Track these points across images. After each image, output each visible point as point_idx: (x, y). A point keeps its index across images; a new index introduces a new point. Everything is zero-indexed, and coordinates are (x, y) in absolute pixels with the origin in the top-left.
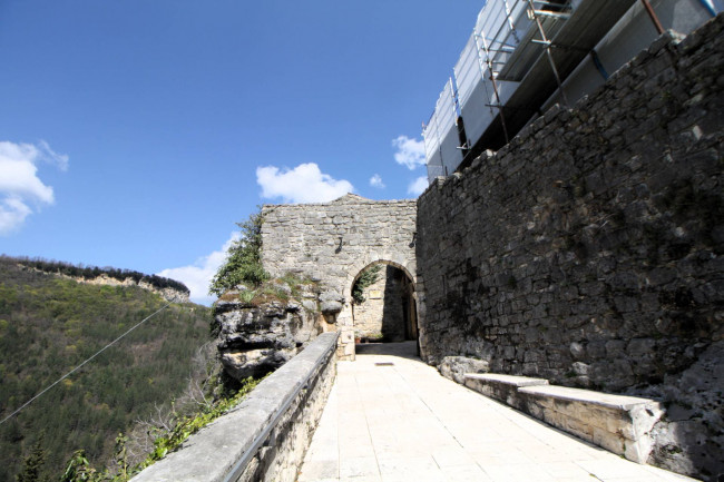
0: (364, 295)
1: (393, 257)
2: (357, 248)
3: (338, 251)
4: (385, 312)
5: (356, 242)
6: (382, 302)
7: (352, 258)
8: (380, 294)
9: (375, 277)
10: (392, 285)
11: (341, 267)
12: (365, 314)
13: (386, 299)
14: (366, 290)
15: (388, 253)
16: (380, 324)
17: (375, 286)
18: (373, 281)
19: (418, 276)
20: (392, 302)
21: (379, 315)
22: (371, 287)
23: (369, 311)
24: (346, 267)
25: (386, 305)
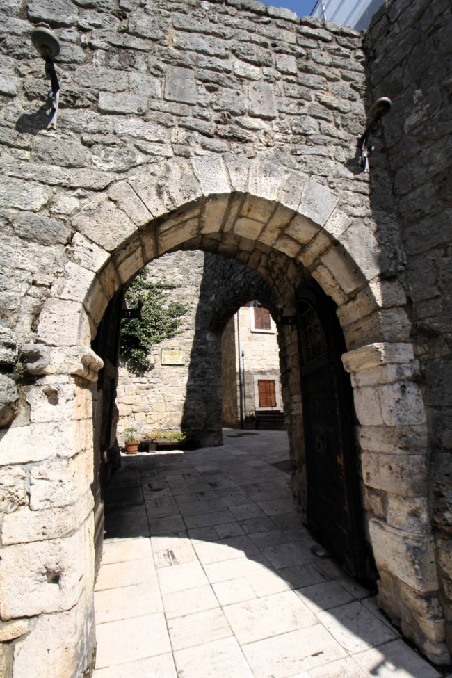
0: (151, 358)
1: (290, 191)
2: (132, 125)
3: (32, 123)
4: (190, 390)
5: (129, 103)
6: (185, 371)
7: (101, 166)
8: (183, 357)
9: (174, 325)
10: (205, 342)
11: (39, 196)
12: (150, 394)
13: (193, 366)
14: (155, 349)
15: (268, 172)
16: (180, 413)
17: (173, 342)
18: (171, 332)
19: (384, 278)
20: (204, 373)
21: (179, 396)
22: (166, 343)
23: (160, 389)
24: (67, 202)
25: (192, 377)
